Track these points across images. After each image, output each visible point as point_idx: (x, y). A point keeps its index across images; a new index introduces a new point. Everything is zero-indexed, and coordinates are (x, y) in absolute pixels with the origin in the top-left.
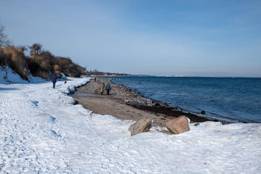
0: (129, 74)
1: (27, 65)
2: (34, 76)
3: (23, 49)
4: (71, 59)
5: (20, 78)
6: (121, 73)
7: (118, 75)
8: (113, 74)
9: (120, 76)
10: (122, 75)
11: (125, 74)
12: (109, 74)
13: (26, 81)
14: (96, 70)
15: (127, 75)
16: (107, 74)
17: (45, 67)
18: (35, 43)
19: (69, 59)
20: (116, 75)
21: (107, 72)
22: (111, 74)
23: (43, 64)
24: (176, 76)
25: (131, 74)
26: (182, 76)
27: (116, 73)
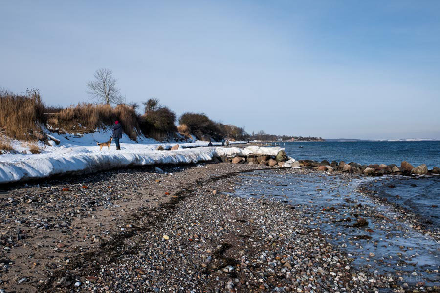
0: (320, 138)
1: (138, 125)
2: (147, 137)
3: (134, 106)
4: (207, 116)
5: (128, 138)
6: (306, 137)
7: (301, 140)
8: (293, 137)
9: (305, 141)
10: (307, 139)
11: (314, 138)
12: (285, 138)
13: (134, 142)
14: (262, 132)
15: (317, 140)
16: (281, 138)
17: (160, 126)
18: (151, 98)
19: (204, 116)
20: (298, 140)
21: (282, 135)
22: (290, 138)
23: (157, 124)
24: (408, 140)
25: (323, 138)
26: (420, 140)
27: (298, 136)
